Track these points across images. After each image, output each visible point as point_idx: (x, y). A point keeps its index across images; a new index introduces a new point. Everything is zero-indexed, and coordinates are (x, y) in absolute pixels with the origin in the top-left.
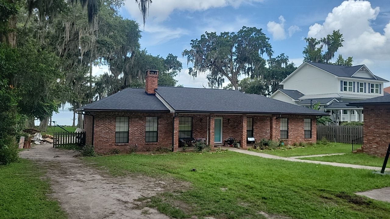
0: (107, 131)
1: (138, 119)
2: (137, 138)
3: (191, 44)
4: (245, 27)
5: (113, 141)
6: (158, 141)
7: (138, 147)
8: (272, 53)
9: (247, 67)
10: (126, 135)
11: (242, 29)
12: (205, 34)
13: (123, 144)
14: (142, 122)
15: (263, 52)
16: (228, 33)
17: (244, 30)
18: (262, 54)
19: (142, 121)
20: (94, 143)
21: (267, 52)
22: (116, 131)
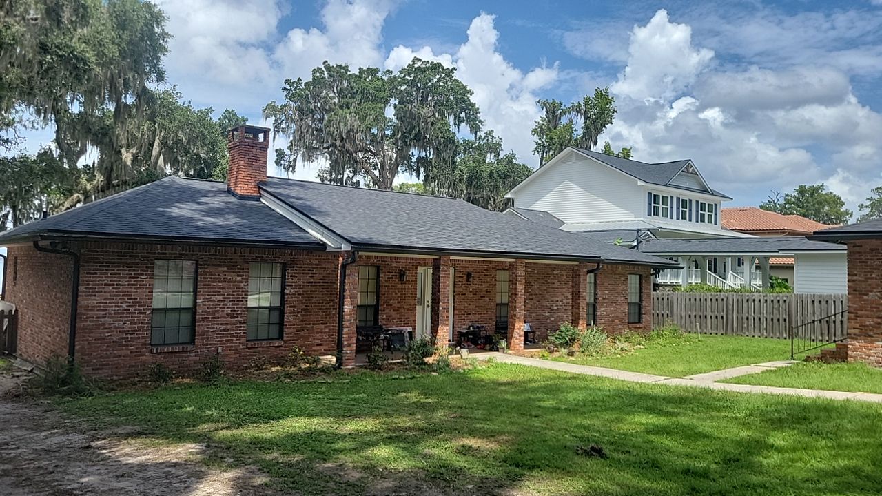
0: (124, 306)
1: (225, 269)
2: (223, 327)
3: (284, 89)
4: (419, 60)
5: (143, 341)
6: (285, 338)
7: (224, 357)
8: (480, 124)
9: (416, 157)
10: (186, 318)
11: (411, 63)
12: (322, 67)
13: (177, 348)
14: (239, 278)
15: (458, 123)
16: (377, 71)
17: (416, 66)
18: (458, 128)
19: (238, 276)
20: (77, 347)
21: (468, 123)
22: (154, 307)
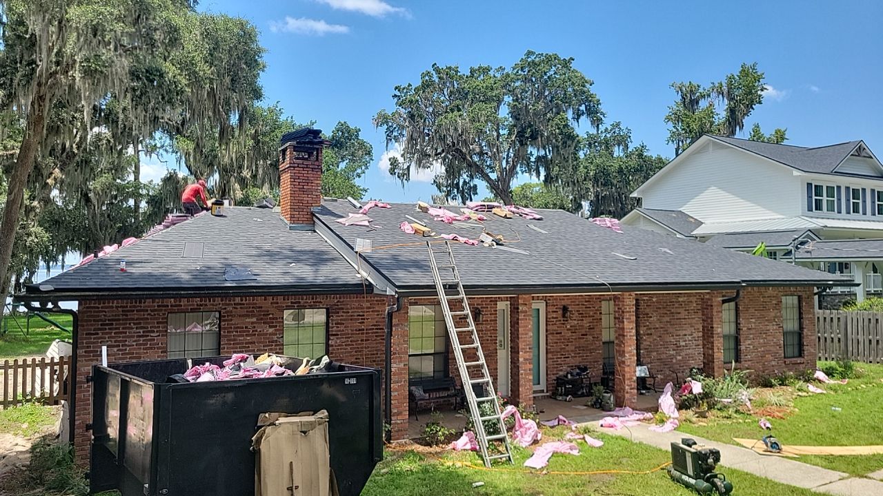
1: (254, 320)
3: (395, 96)
4: (533, 53)
8: (601, 116)
9: (534, 156)
12: (431, 70)
14: (271, 330)
15: (578, 116)
17: (529, 60)
18: (578, 122)
19: (270, 327)
21: (588, 115)
